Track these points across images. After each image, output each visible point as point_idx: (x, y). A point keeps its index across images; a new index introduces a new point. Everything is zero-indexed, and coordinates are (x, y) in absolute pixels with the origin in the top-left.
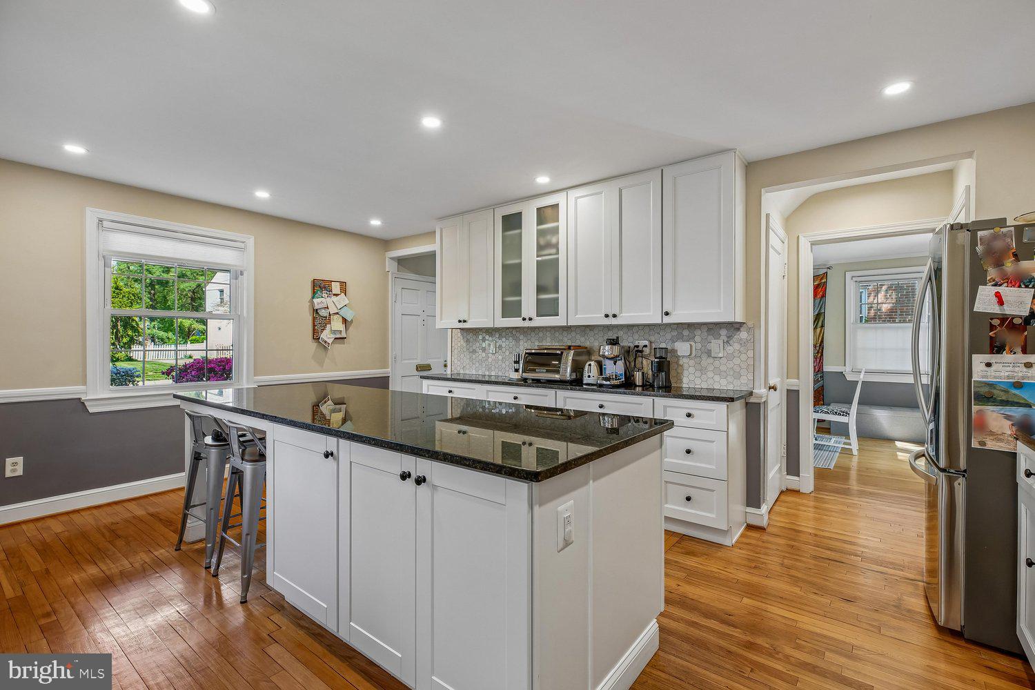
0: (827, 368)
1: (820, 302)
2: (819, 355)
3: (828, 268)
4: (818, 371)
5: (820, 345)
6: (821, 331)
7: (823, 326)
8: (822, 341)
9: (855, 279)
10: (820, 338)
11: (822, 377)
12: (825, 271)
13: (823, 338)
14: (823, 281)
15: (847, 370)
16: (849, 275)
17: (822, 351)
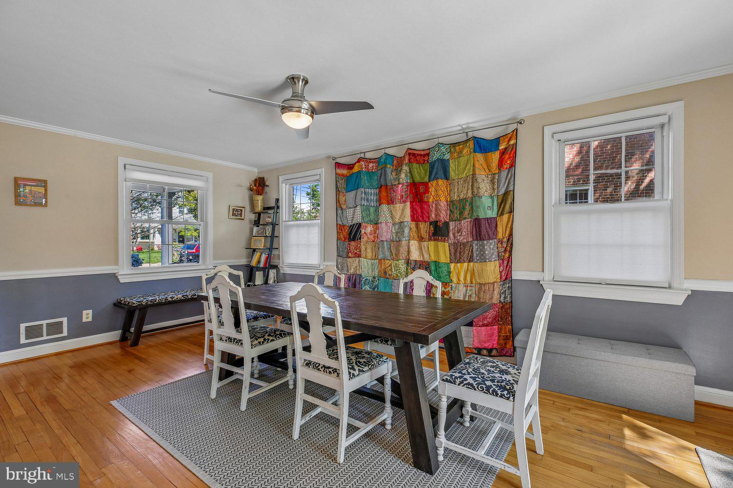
0: (517, 275)
1: (507, 175)
2: (507, 255)
3: (518, 122)
4: (506, 279)
5: (508, 240)
6: (509, 218)
7: (511, 211)
8: (511, 235)
9: (557, 137)
10: (508, 230)
11: (510, 288)
12: (514, 127)
13: (511, 229)
14: (512, 142)
15: (546, 278)
16: (548, 131)
17: (511, 248)
